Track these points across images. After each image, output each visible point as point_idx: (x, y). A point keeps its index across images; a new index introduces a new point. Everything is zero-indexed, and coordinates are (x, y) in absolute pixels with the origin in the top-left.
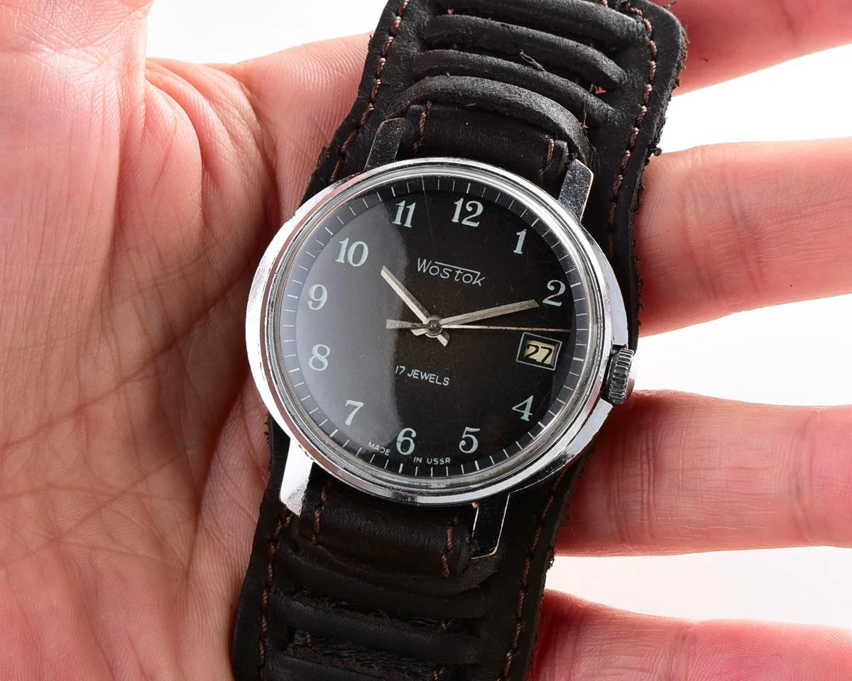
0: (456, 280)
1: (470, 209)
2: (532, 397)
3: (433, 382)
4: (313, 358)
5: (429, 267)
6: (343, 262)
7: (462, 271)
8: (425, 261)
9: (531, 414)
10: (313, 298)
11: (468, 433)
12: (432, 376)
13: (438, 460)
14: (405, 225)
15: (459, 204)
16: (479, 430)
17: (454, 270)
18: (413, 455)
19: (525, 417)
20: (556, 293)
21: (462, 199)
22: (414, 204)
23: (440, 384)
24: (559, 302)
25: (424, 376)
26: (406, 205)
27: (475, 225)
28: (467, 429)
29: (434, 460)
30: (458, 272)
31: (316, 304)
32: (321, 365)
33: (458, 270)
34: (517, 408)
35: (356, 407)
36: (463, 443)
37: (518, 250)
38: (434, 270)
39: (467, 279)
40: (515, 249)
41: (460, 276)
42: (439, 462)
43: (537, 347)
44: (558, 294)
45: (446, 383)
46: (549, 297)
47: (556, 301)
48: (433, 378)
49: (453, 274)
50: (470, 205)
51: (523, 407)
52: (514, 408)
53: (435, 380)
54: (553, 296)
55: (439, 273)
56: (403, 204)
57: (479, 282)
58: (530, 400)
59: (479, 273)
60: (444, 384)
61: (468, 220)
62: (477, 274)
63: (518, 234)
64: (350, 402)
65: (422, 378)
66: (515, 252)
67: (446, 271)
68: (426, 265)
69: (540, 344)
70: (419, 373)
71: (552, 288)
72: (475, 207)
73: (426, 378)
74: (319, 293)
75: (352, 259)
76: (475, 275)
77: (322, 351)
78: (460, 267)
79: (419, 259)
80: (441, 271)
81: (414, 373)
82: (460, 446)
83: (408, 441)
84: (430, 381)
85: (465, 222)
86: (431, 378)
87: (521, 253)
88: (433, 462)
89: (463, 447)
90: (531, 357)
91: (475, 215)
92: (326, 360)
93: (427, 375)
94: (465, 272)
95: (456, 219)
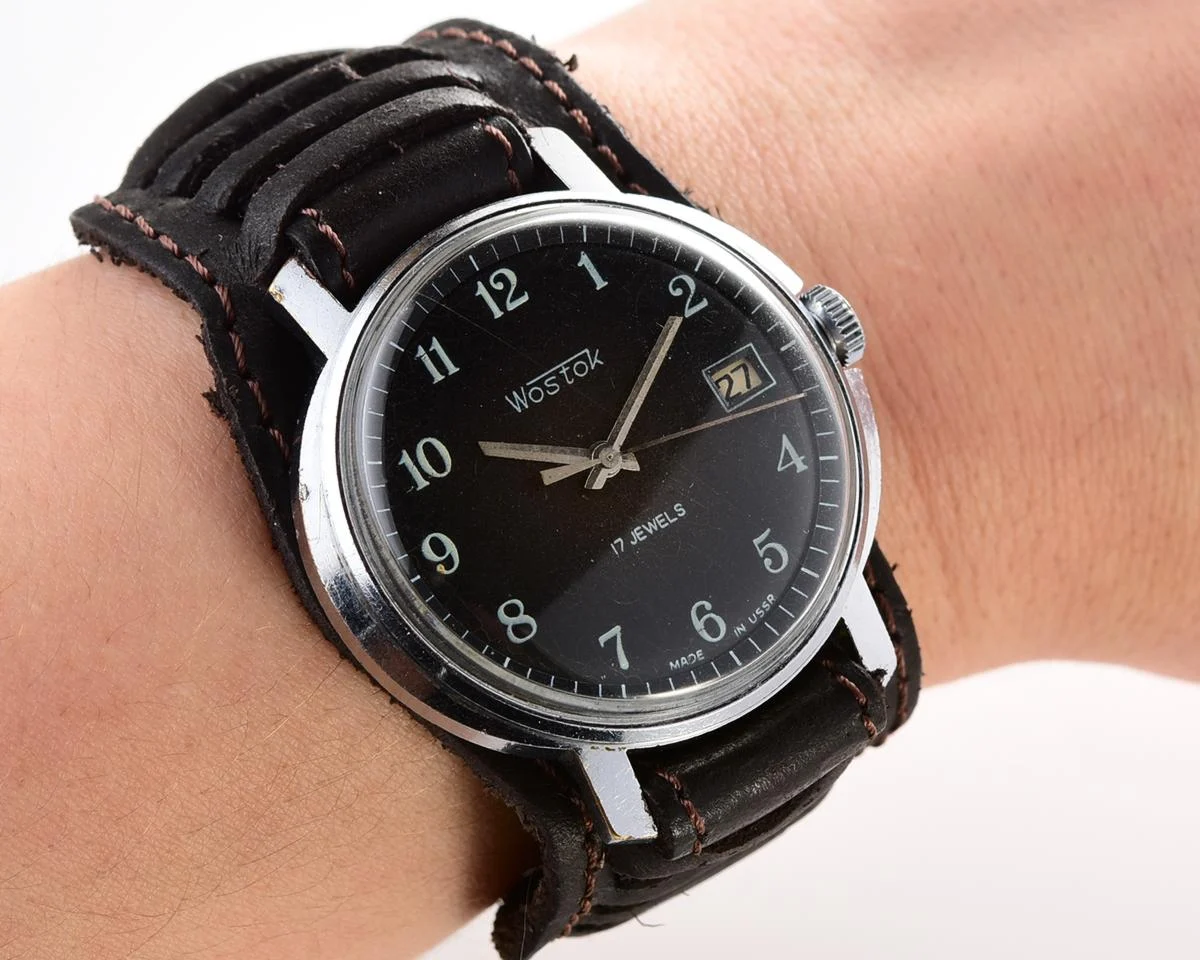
0: (570, 383)
1: (500, 286)
2: (784, 437)
3: (667, 524)
4: (510, 629)
5: (527, 396)
6: (428, 483)
7: (565, 366)
8: (515, 393)
9: (802, 458)
10: (436, 558)
11: (761, 545)
12: (659, 519)
13: (762, 609)
14: (450, 373)
15: (482, 290)
16: (768, 530)
17: (556, 373)
18: (729, 630)
19: (801, 467)
20: (690, 293)
21: (479, 283)
22: (434, 339)
23: (676, 519)
24: (701, 300)
25: (651, 528)
26: (426, 349)
27: (525, 299)
28: (756, 541)
29: (757, 612)
30: (564, 371)
31: (449, 563)
32: (527, 627)
33: (561, 369)
34: (783, 465)
35: (615, 637)
36: (768, 562)
37: (600, 284)
38: (536, 395)
39: (581, 369)
40: (595, 285)
41: (570, 373)
42: (764, 609)
43: (727, 377)
44: (692, 292)
45: (681, 512)
46: (687, 305)
47: (698, 303)
48: (663, 520)
49: (560, 379)
50: (495, 281)
51: (788, 458)
52: (779, 469)
53: (667, 521)
54: (689, 300)
55: (545, 392)
56: (421, 351)
57: (596, 361)
58: (786, 443)
59: (587, 351)
60: (679, 515)
61: (511, 301)
62: (586, 354)
63: (580, 264)
64: (603, 639)
65: (651, 531)
66: (598, 288)
67: (548, 383)
68: (523, 398)
69: (727, 371)
70: (642, 529)
71: (678, 292)
72: (502, 278)
73: (656, 528)
74: (438, 548)
75: (434, 471)
76: (584, 358)
77: (512, 611)
78: (559, 364)
79: (507, 398)
80: (545, 389)
81: (637, 535)
82: (768, 568)
83: (710, 619)
84: (662, 527)
85: (511, 306)
86: (659, 523)
87: (606, 283)
88: (758, 616)
89: (771, 567)
90: (732, 394)
91: (513, 289)
92: (527, 616)
93: (652, 522)
94: (571, 364)
95: (498, 313)
